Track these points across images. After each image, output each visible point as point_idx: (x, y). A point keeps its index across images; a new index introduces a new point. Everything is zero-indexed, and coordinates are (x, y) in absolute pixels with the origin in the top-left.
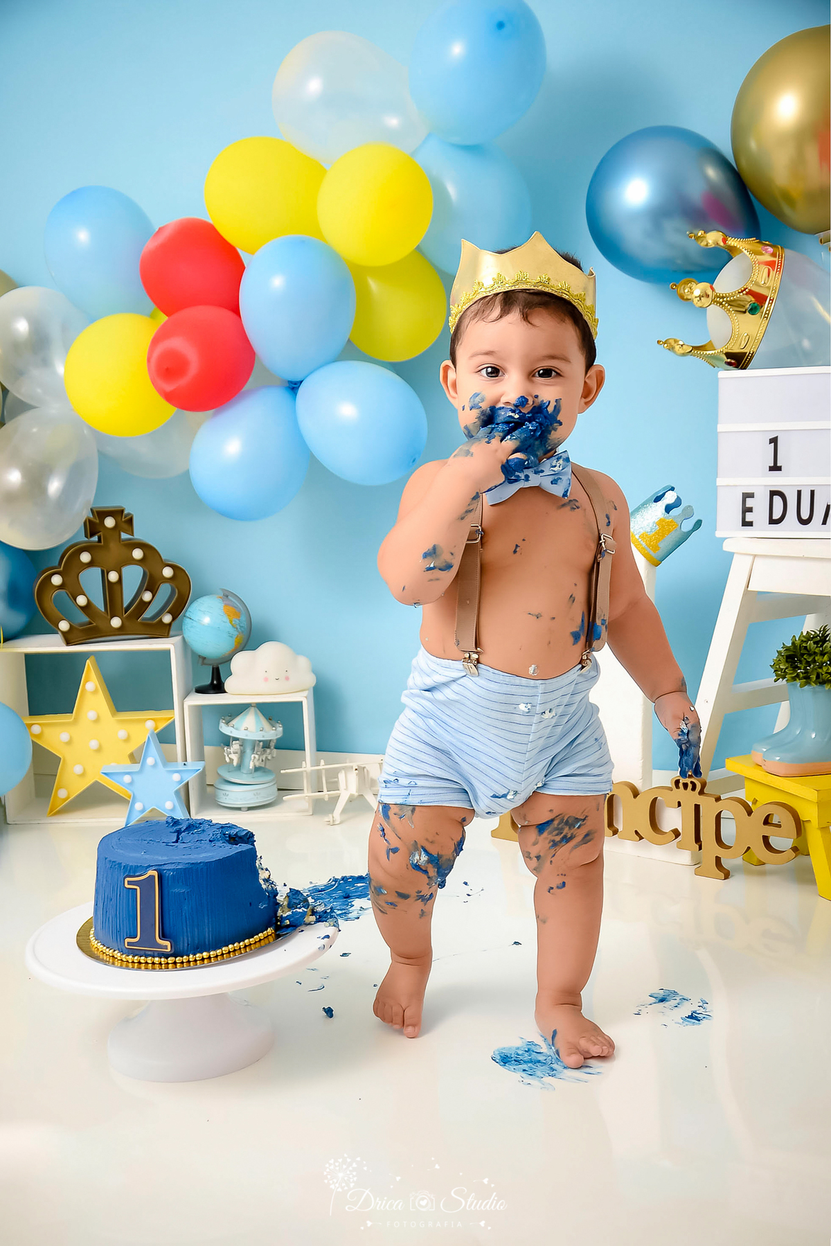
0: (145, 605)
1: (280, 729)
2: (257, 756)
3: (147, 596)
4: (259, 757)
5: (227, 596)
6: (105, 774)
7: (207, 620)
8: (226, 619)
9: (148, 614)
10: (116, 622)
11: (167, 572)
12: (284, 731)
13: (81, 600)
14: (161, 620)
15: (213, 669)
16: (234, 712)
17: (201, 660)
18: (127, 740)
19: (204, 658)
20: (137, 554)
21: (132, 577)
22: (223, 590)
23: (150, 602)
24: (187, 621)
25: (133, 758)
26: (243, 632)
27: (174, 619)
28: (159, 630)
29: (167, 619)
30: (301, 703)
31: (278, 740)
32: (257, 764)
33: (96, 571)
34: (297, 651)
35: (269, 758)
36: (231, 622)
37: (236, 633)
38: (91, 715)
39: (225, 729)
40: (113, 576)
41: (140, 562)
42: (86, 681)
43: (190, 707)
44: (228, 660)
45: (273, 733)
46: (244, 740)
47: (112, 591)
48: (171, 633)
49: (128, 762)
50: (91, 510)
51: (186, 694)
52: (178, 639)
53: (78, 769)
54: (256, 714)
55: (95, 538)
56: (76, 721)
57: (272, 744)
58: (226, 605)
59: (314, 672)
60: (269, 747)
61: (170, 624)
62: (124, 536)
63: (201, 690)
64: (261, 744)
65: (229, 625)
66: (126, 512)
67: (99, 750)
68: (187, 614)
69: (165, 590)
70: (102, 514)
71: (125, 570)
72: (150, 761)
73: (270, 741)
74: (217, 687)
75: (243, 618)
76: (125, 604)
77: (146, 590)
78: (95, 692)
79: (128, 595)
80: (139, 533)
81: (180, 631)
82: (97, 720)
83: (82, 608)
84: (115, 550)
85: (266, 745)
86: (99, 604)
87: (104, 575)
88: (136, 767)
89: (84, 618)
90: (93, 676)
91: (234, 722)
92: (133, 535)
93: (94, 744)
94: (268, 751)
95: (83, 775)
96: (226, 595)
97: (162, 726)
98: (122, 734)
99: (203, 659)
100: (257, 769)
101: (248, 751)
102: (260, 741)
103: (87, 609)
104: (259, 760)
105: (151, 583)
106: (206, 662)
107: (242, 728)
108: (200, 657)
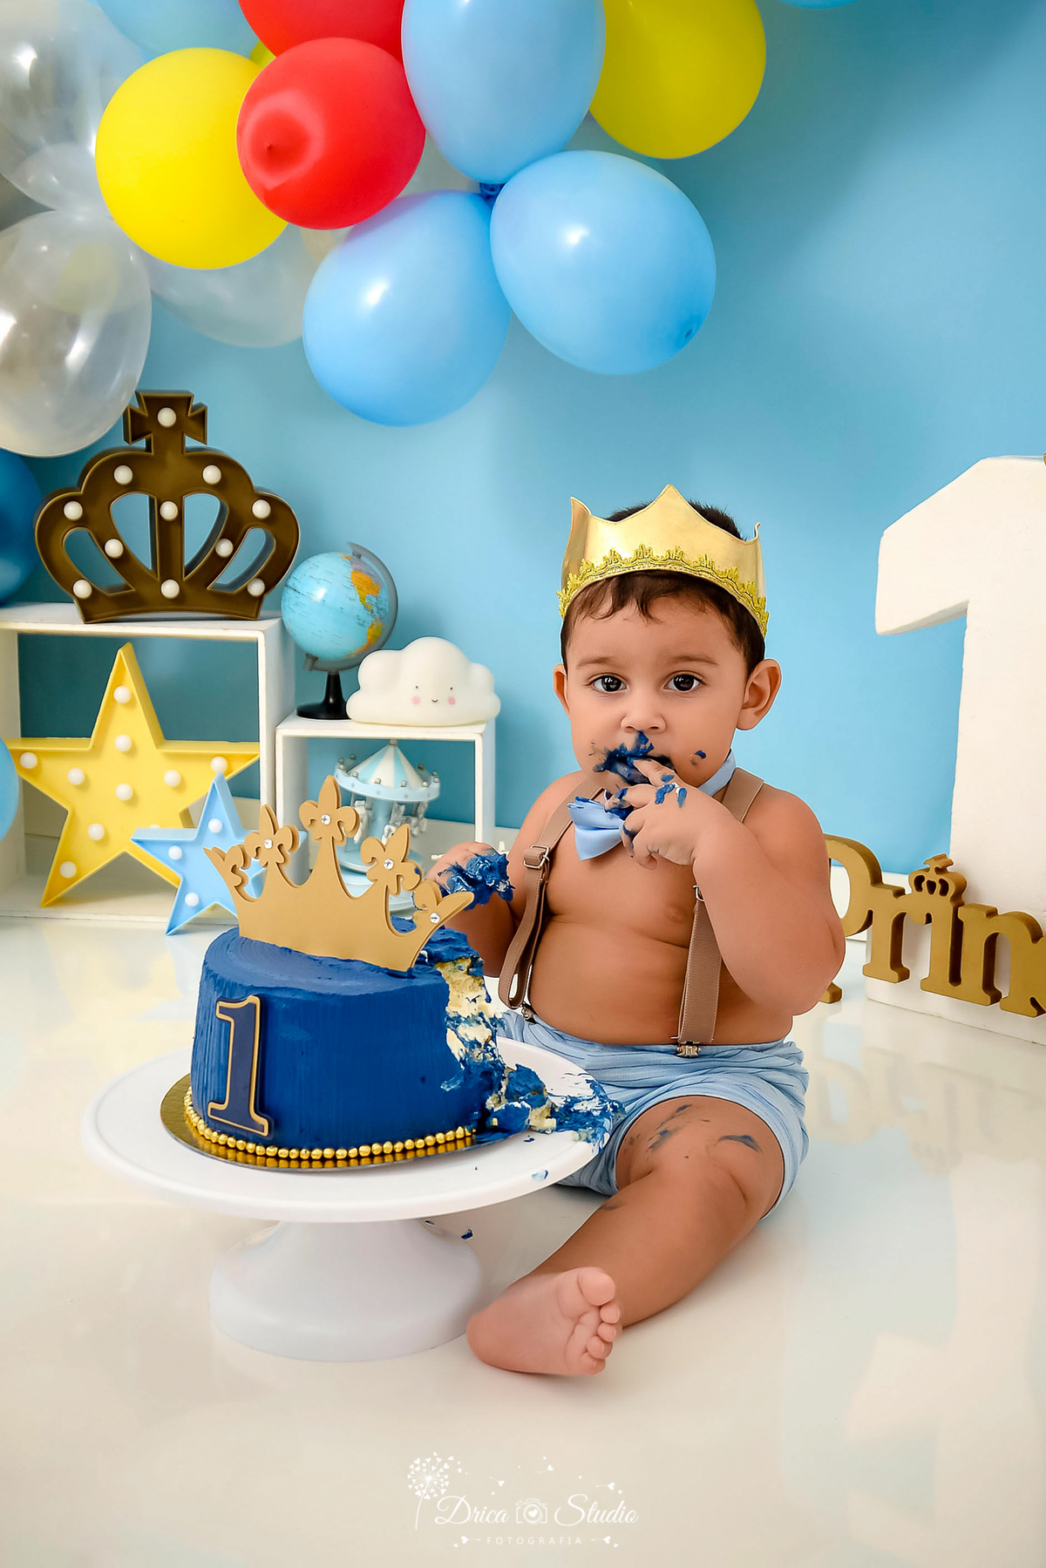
0: (220, 563)
1: (435, 786)
3: (224, 548)
5: (359, 556)
6: (139, 842)
7: (320, 593)
8: (354, 594)
9: (226, 578)
10: (170, 589)
11: (261, 509)
12: (442, 789)
13: (113, 548)
14: (246, 589)
15: (329, 677)
16: (359, 752)
17: (309, 661)
18: (181, 787)
19: (315, 659)
20: (211, 474)
21: (201, 514)
22: (353, 545)
23: (229, 558)
24: (289, 594)
25: (187, 818)
26: (381, 618)
27: (268, 589)
28: (242, 606)
29: (256, 588)
30: (472, 744)
31: (431, 803)
33: (141, 501)
34: (471, 654)
35: (415, 832)
36: (362, 600)
37: (370, 620)
38: (122, 742)
39: (346, 782)
40: (169, 511)
41: (217, 489)
42: (119, 683)
43: (287, 739)
44: (354, 663)
45: (425, 792)
46: (374, 801)
47: (167, 535)
48: (262, 613)
49: (179, 822)
50: (137, 394)
51: (283, 717)
52: (271, 624)
53: (95, 831)
54: (396, 758)
55: (142, 444)
56: (97, 751)
57: (422, 810)
58: (356, 571)
59: (501, 693)
60: (415, 815)
61: (261, 598)
62: (190, 443)
63: (306, 713)
64: (403, 808)
65: (358, 604)
66: (194, 402)
67: (133, 801)
68: (290, 583)
69: (255, 540)
70: (156, 403)
71: (191, 501)
72: (214, 825)
73: (418, 804)
74: (334, 708)
75: (384, 595)
76: (187, 560)
77: (223, 537)
78: (130, 704)
79: (192, 546)
80: (218, 439)
81: (277, 610)
82: (132, 752)
83: (114, 561)
84: (174, 467)
85: (411, 811)
86: (144, 556)
87: (155, 507)
88: (192, 835)
89: (117, 579)
90: (128, 677)
91: (359, 769)
92: (204, 441)
93: (123, 791)
94: (414, 820)
95: (104, 841)
96: (358, 554)
97: (239, 767)
98: (171, 777)
99: (313, 661)
101: (381, 819)
102: (401, 804)
103: (124, 562)
105: (233, 526)
106: (317, 664)
107: (372, 780)
108: (308, 655)
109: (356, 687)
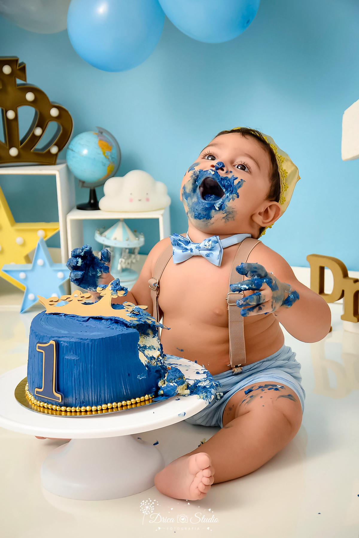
0: (35, 139)
1: (142, 239)
2: (123, 260)
3: (38, 131)
4: (126, 260)
5: (102, 133)
6: (6, 271)
7: (85, 152)
8: (100, 151)
9: (40, 145)
10: (14, 152)
11: (54, 112)
12: (146, 241)
14: (49, 151)
15: (91, 191)
17: (81, 184)
18: (23, 245)
19: (83, 182)
20: (30, 96)
22: (99, 128)
23: (40, 136)
24: (70, 153)
25: (27, 259)
26: (114, 162)
27: (60, 150)
28: (47, 159)
29: (54, 150)
30: (157, 220)
31: (140, 247)
32: (124, 266)
34: (156, 177)
35: (134, 261)
36: (104, 153)
37: (108, 163)
39: (100, 239)
40: (11, 115)
41: (33, 103)
44: (102, 184)
45: (137, 242)
46: (114, 247)
47: (10, 126)
48: (58, 161)
51: (70, 210)
52: (62, 167)
54: (123, 227)
57: (137, 251)
58: (100, 140)
60: (133, 253)
61: (56, 155)
62: (19, 81)
63: (81, 207)
64: (127, 251)
65: (102, 156)
66: (20, 62)
67: (2, 252)
68: (70, 147)
69: (52, 127)
70: (1, 63)
71: (20, 109)
72: (40, 262)
73: (135, 248)
74: (94, 205)
75: (114, 151)
76: (21, 138)
77: (38, 126)
79: (23, 130)
80: (31, 80)
81: (64, 160)
84: (12, 93)
85: (131, 251)
87: (4, 113)
88: (30, 266)
91: (107, 233)
92: (26, 81)
94: (133, 256)
96: (101, 132)
97: (50, 234)
98: (19, 240)
99: (82, 183)
100: (124, 270)
101: (117, 256)
102: (126, 249)
104: (125, 263)
105: (41, 121)
106: (85, 185)
107: (113, 238)
108: (80, 181)
109: (103, 195)
